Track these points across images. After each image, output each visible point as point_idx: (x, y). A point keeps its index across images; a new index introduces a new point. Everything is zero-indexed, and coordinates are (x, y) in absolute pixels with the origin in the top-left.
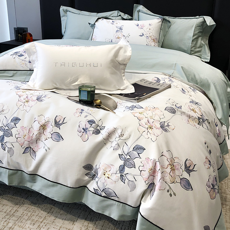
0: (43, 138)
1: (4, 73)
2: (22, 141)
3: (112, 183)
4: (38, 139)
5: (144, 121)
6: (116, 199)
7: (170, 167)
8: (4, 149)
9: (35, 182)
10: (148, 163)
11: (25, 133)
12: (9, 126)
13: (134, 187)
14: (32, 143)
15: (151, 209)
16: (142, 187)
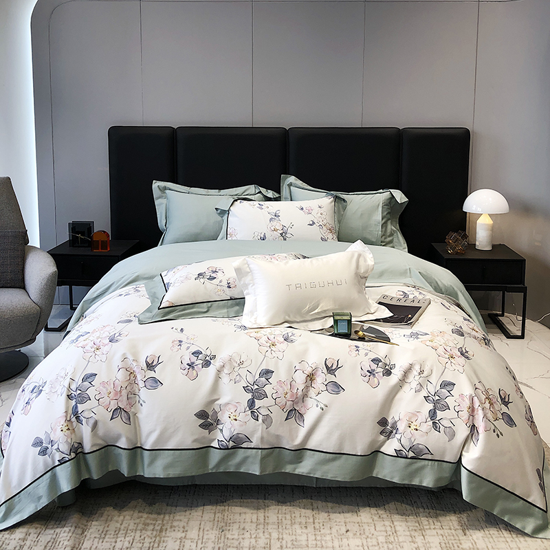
0: (312, 393)
1: (192, 308)
2: (284, 403)
3: (422, 436)
4: (305, 395)
5: (441, 350)
6: (429, 457)
7: (487, 402)
8: (256, 418)
9: (301, 462)
10: (464, 401)
11: (286, 389)
12: (260, 384)
13: (453, 435)
14: (297, 403)
15: (480, 459)
16: (462, 432)
